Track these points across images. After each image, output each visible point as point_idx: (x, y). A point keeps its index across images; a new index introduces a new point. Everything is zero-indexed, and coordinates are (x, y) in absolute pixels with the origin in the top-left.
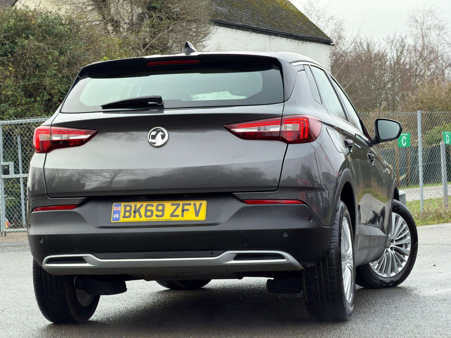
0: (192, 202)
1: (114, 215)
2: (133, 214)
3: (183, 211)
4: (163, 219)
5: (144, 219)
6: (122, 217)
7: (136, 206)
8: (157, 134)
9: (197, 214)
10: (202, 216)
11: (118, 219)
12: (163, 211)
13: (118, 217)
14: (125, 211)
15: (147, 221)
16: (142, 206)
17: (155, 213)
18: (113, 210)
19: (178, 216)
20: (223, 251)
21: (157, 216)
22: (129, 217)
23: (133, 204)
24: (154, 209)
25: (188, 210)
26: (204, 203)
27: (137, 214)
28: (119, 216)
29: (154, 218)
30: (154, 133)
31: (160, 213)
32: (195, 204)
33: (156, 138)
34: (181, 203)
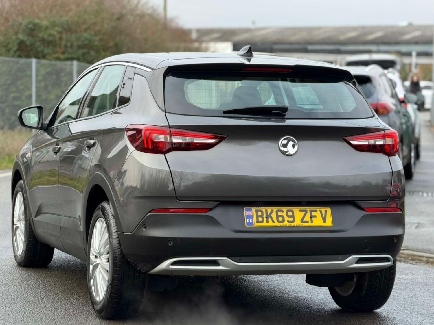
0: (318, 209)
1: (247, 219)
2: (265, 219)
3: (311, 217)
4: (295, 225)
5: (276, 224)
6: (255, 222)
7: (266, 211)
8: (288, 143)
9: (324, 220)
10: (329, 223)
11: (252, 224)
12: (293, 216)
13: (252, 222)
14: (258, 216)
15: (280, 226)
16: (272, 211)
17: (286, 218)
18: (246, 214)
19: (307, 222)
20: (348, 256)
21: (288, 221)
22: (262, 221)
23: (264, 209)
24: (284, 214)
25: (315, 216)
26: (329, 210)
27: (270, 219)
28: (252, 220)
29: (286, 224)
30: (285, 142)
31: (291, 219)
32: (321, 211)
33: (288, 147)
34: (308, 209)
